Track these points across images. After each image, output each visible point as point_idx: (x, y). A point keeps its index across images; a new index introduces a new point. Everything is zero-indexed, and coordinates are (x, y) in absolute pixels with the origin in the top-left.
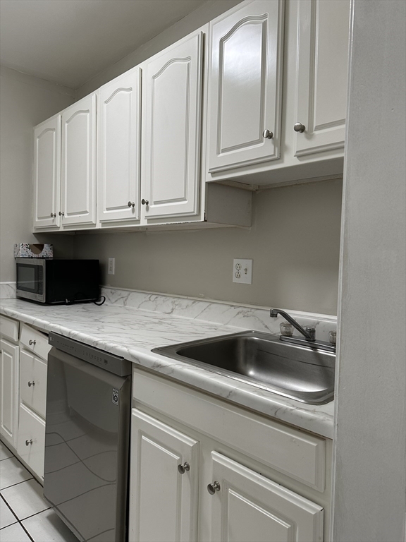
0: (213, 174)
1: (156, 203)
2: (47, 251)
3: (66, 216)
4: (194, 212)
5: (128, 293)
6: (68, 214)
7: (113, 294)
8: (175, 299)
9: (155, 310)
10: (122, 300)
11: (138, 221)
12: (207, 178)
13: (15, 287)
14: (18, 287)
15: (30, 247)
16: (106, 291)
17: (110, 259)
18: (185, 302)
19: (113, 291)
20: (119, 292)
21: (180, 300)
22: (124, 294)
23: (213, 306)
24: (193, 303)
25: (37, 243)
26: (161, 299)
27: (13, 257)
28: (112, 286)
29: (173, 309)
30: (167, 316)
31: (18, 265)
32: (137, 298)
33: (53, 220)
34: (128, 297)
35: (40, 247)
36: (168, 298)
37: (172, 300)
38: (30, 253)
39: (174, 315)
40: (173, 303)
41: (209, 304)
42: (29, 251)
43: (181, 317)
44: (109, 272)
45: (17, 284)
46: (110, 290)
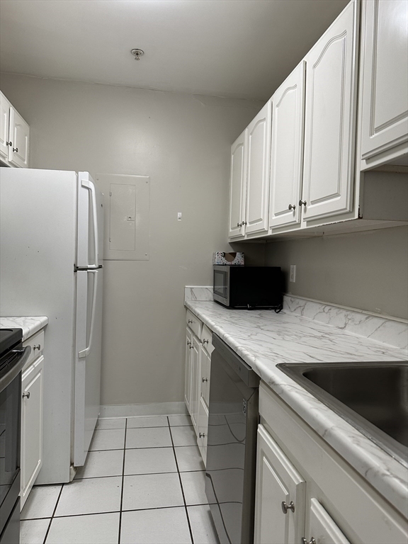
0: (368, 160)
1: (313, 203)
2: (239, 260)
3: (248, 225)
4: (346, 209)
5: (304, 302)
6: (250, 223)
7: (292, 302)
8: (348, 313)
9: (329, 323)
10: (299, 310)
11: (299, 224)
12: (362, 165)
13: (212, 291)
14: (215, 292)
15: (225, 255)
16: (287, 299)
17: (292, 266)
18: (358, 317)
19: (293, 299)
20: (297, 300)
21: (353, 314)
22: (302, 303)
23: (388, 324)
24: (367, 318)
25: (232, 251)
26: (334, 311)
27: (212, 264)
28: (293, 294)
29: (346, 324)
30: (339, 331)
31: (215, 271)
32: (313, 308)
33: (240, 230)
34: (304, 306)
35: (234, 255)
36: (341, 311)
37: (344, 313)
38: (225, 261)
39: (347, 331)
40: (346, 316)
41: (384, 321)
42: (224, 259)
43: (354, 334)
44: (291, 280)
45: (214, 288)
46: (290, 298)
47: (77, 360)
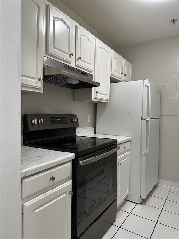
47: (142, 155)
